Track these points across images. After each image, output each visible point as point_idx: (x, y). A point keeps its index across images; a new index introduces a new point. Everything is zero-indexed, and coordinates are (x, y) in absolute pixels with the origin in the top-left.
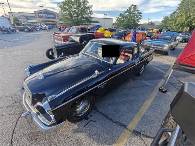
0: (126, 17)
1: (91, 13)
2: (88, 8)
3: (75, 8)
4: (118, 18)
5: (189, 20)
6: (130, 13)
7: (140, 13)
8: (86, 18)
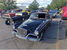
0: (33, 5)
1: (16, 4)
2: (14, 1)
3: (7, 2)
4: (29, 6)
5: (57, 6)
6: (34, 3)
7: (38, 4)
8: (14, 6)
